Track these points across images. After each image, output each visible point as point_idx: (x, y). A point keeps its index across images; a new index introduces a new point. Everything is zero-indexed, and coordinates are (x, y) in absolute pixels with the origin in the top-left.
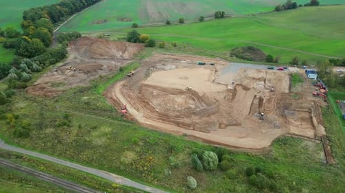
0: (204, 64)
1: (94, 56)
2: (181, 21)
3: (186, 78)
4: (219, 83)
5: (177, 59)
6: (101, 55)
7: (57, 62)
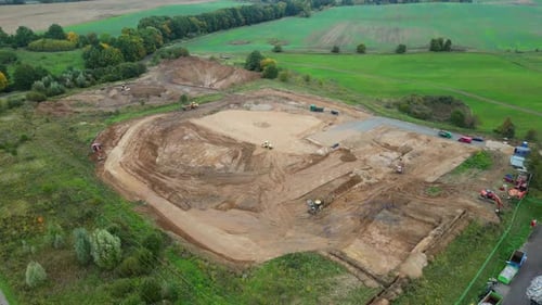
0: (321, 110)
1: (174, 80)
2: (361, 50)
3: (265, 125)
4: (310, 142)
5: (287, 98)
6: (185, 80)
7: (119, 80)
